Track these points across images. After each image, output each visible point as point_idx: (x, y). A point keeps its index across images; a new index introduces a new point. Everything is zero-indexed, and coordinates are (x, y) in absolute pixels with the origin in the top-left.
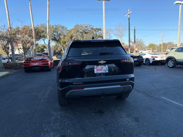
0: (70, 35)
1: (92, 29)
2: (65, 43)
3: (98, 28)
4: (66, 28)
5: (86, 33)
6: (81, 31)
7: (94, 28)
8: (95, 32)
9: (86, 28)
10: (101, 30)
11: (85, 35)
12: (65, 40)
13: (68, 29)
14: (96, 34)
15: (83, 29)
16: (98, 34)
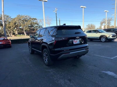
0: (14, 22)
1: (30, 18)
2: (10, 27)
3: (35, 18)
4: (10, 17)
5: (26, 21)
6: (23, 19)
7: (32, 18)
8: (32, 21)
9: (26, 18)
10: (36, 20)
11: (25, 22)
12: (10, 25)
13: (11, 18)
14: (33, 22)
15: (23, 18)
16: (34, 22)
